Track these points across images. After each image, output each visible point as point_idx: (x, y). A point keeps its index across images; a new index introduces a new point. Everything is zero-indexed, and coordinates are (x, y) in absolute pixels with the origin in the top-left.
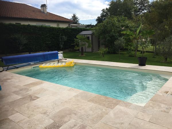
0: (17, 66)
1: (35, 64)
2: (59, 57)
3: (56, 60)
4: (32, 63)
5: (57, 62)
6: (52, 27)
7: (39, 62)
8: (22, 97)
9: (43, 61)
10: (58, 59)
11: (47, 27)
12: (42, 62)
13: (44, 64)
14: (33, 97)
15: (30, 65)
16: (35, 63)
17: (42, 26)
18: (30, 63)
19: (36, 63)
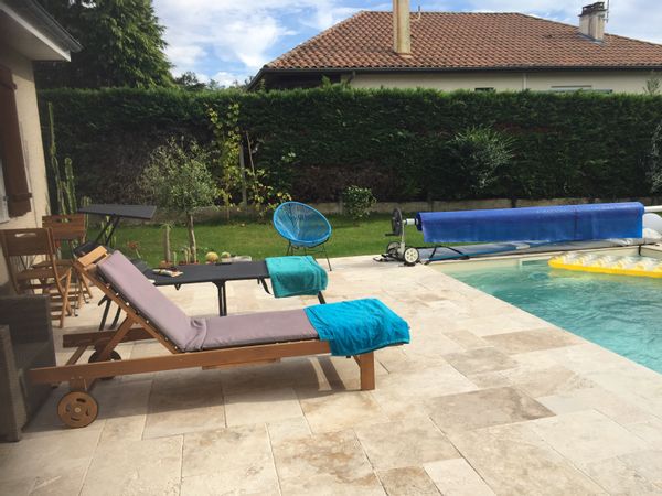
0: (465, 252)
1: (534, 250)
2: (644, 231)
3: (629, 241)
4: (521, 245)
5: (634, 250)
6: (623, 96)
7: (551, 244)
8: (478, 389)
9: (567, 242)
10: (640, 241)
11: (598, 97)
12: (562, 242)
13: (571, 255)
14: (523, 401)
15: (511, 250)
16: (532, 246)
17: (577, 93)
18: (512, 243)
19: (537, 246)
